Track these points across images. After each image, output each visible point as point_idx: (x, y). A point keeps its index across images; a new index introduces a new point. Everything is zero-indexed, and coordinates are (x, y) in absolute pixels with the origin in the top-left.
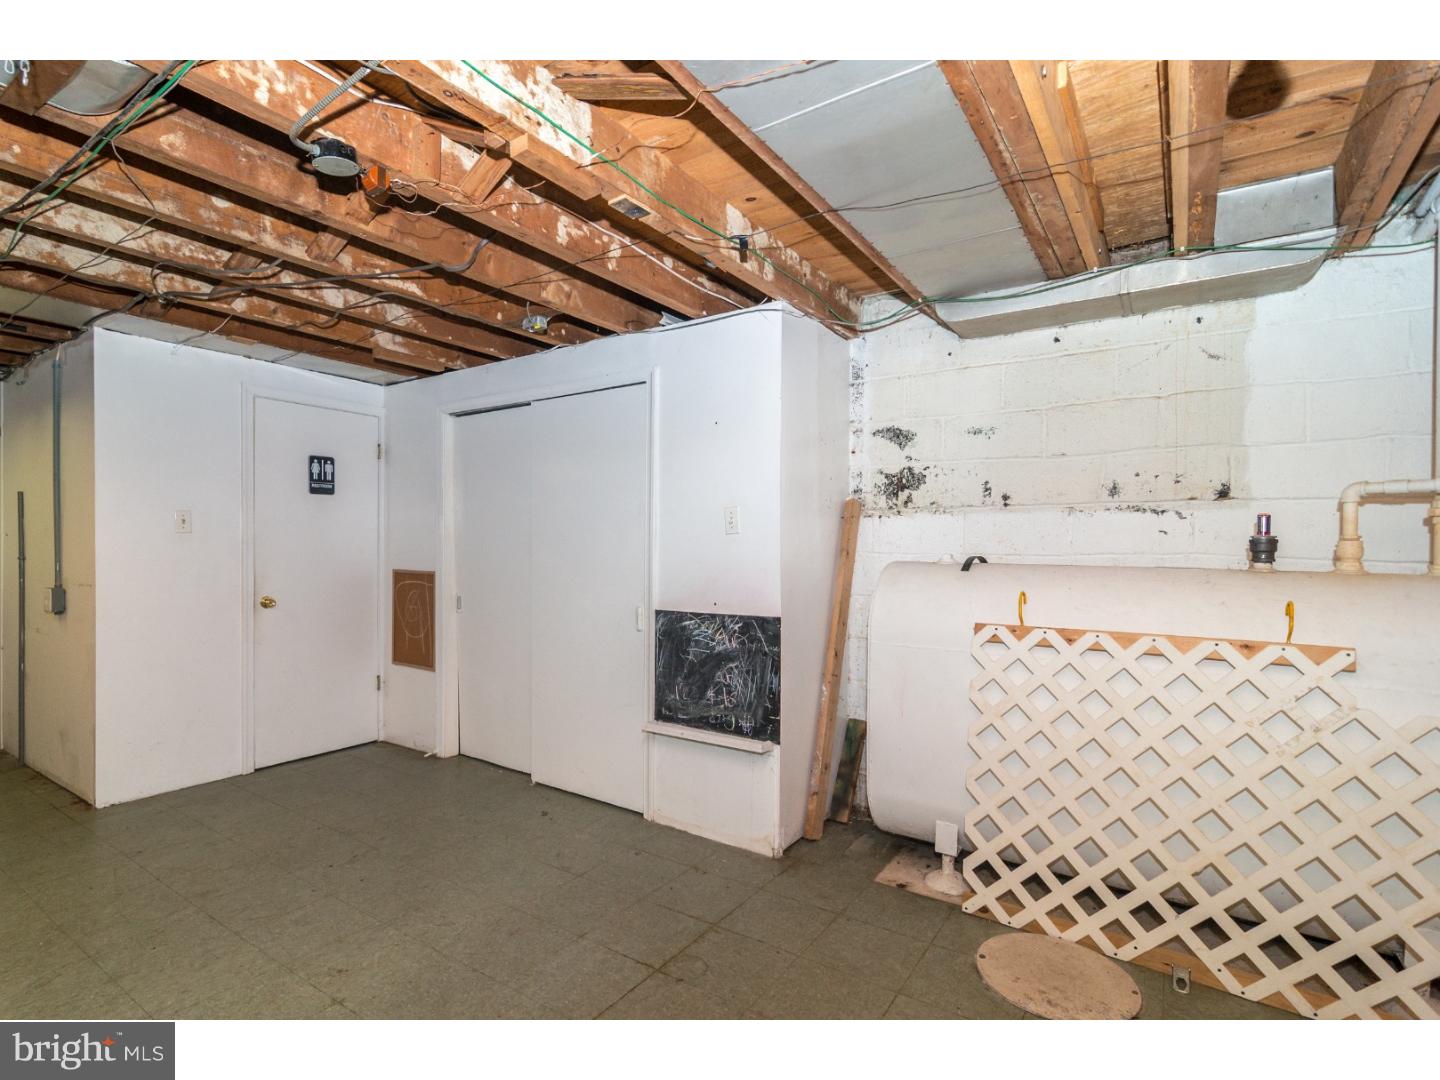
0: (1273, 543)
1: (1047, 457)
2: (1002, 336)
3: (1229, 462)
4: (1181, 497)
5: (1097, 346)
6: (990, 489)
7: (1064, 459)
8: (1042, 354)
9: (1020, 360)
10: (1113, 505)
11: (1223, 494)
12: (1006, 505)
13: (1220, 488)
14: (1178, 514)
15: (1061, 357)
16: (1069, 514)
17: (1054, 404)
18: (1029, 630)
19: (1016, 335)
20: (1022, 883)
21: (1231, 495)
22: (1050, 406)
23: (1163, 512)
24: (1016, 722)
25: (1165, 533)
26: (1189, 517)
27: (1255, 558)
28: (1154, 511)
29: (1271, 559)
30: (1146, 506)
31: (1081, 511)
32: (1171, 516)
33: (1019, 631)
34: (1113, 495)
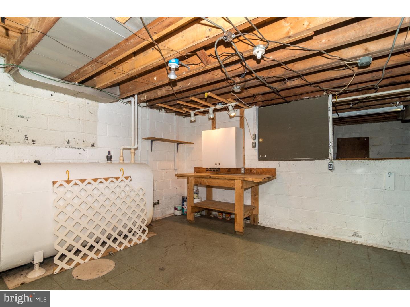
0: (111, 157)
1: (49, 130)
2: (32, 87)
3: (94, 138)
4: (85, 145)
5: (64, 101)
6: (27, 138)
7: (54, 131)
8: (47, 98)
9: (39, 97)
10: (68, 146)
11: (93, 146)
12: (33, 143)
13: (92, 144)
14: (84, 149)
15: (53, 101)
16: (55, 148)
17: (51, 114)
18: (71, 181)
19: (38, 89)
20: (73, 254)
21: (94, 146)
22: (50, 115)
23: (80, 149)
24: (69, 208)
25: (81, 154)
26: (86, 151)
27: (108, 160)
28: (78, 149)
29: (111, 160)
30: (76, 147)
31: (59, 147)
32: (82, 150)
33: (68, 182)
34: (68, 144)
